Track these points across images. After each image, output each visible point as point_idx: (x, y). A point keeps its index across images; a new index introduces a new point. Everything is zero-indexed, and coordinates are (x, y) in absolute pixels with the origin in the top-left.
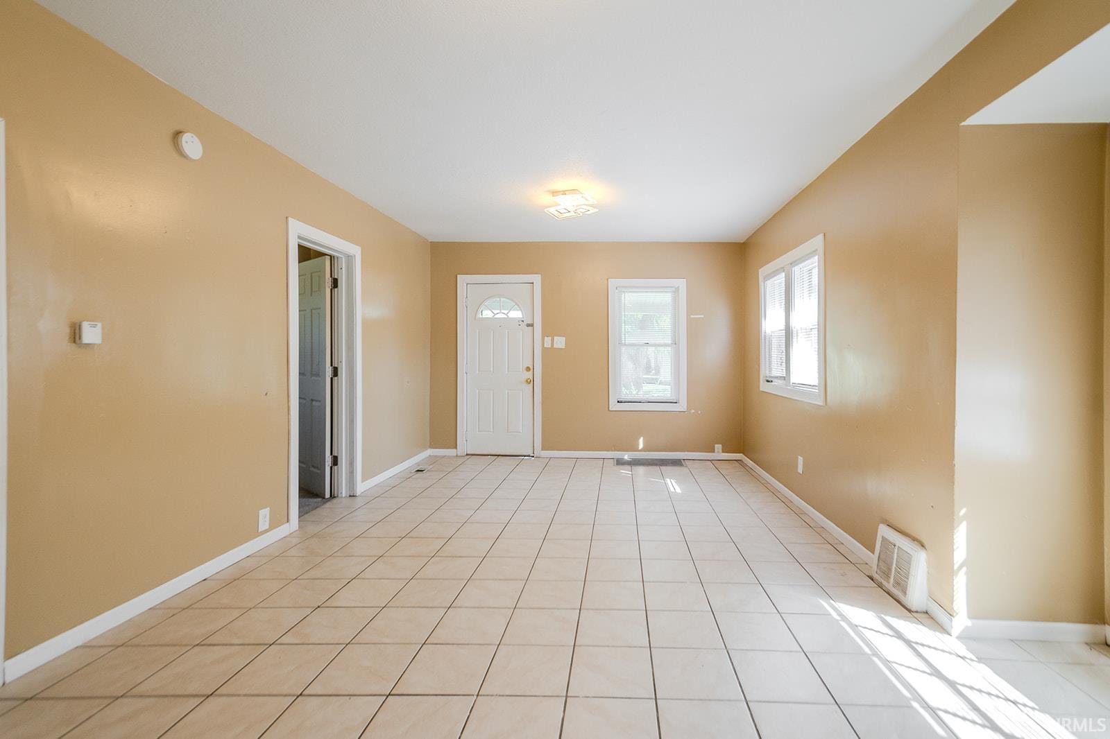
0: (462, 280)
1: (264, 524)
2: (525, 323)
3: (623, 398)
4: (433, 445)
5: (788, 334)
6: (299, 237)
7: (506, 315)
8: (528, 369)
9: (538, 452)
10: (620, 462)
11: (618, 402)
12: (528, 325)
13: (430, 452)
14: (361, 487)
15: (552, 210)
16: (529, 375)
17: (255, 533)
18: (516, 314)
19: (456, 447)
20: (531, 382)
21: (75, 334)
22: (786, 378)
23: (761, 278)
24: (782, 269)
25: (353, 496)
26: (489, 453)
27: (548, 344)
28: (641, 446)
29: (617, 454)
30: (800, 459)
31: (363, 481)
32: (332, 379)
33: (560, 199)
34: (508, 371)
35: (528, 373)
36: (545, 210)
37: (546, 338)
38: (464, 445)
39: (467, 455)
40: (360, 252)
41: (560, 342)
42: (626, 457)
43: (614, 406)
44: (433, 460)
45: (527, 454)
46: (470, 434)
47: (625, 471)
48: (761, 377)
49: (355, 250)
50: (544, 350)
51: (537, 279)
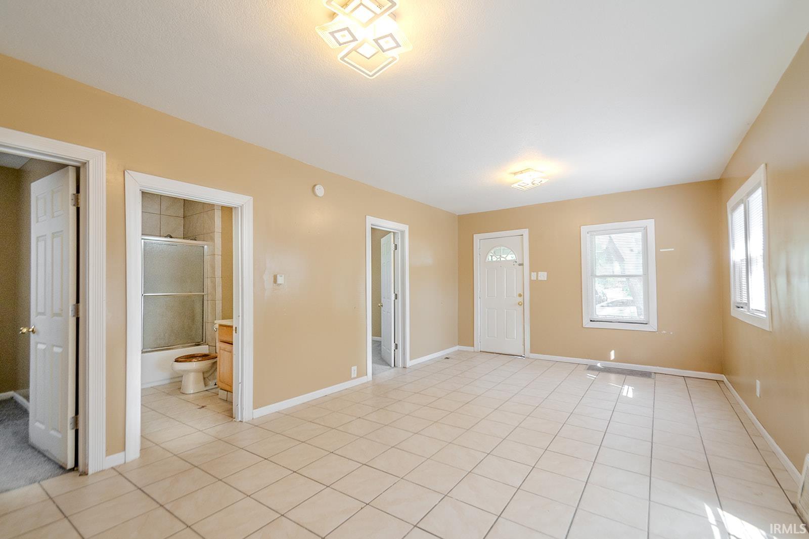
0: (477, 237)
1: (354, 374)
2: (518, 263)
3: (595, 318)
4: (460, 343)
5: (748, 262)
6: (372, 225)
7: (505, 258)
8: (520, 295)
9: (528, 354)
10: (592, 368)
11: (591, 321)
12: (520, 265)
13: (457, 348)
14: (409, 363)
15: (516, 185)
16: (520, 299)
17: (350, 378)
18: (511, 257)
19: (473, 346)
20: (521, 304)
21: (275, 281)
22: (747, 304)
23: (729, 210)
24: (742, 201)
25: (405, 368)
26: (494, 352)
27: (534, 277)
28: (612, 356)
29: (591, 362)
30: (758, 382)
31: (410, 360)
32: (394, 300)
33: (519, 176)
34: (507, 296)
35: (520, 298)
36: (512, 186)
37: (532, 273)
38: (479, 345)
39: (481, 351)
40: (408, 229)
41: (543, 276)
42: (599, 365)
43: (586, 323)
44: (459, 352)
45: (520, 355)
46: (482, 337)
47: (591, 376)
48: (732, 303)
49: (405, 228)
50: (532, 282)
51: (525, 232)
